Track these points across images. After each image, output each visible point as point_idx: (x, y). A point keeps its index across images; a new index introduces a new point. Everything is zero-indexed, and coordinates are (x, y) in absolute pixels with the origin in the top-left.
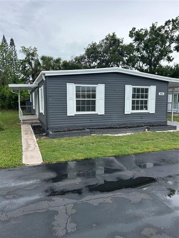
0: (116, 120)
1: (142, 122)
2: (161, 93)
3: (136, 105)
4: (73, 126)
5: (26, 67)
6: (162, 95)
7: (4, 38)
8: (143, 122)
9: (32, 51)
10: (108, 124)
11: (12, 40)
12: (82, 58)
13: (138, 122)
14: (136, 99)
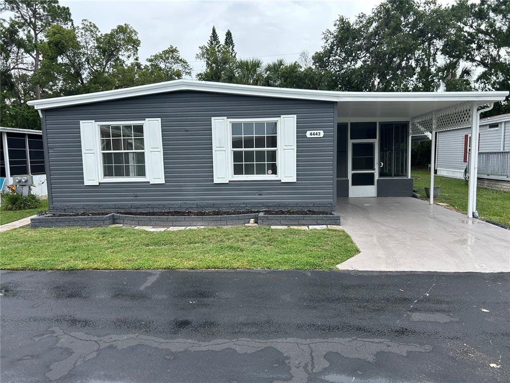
0: (191, 196)
1: (259, 203)
2: (313, 132)
3: (244, 163)
4: (96, 205)
6: (316, 136)
7: (214, 31)
8: (262, 203)
10: (173, 205)
11: (229, 34)
13: (249, 203)
14: (243, 149)
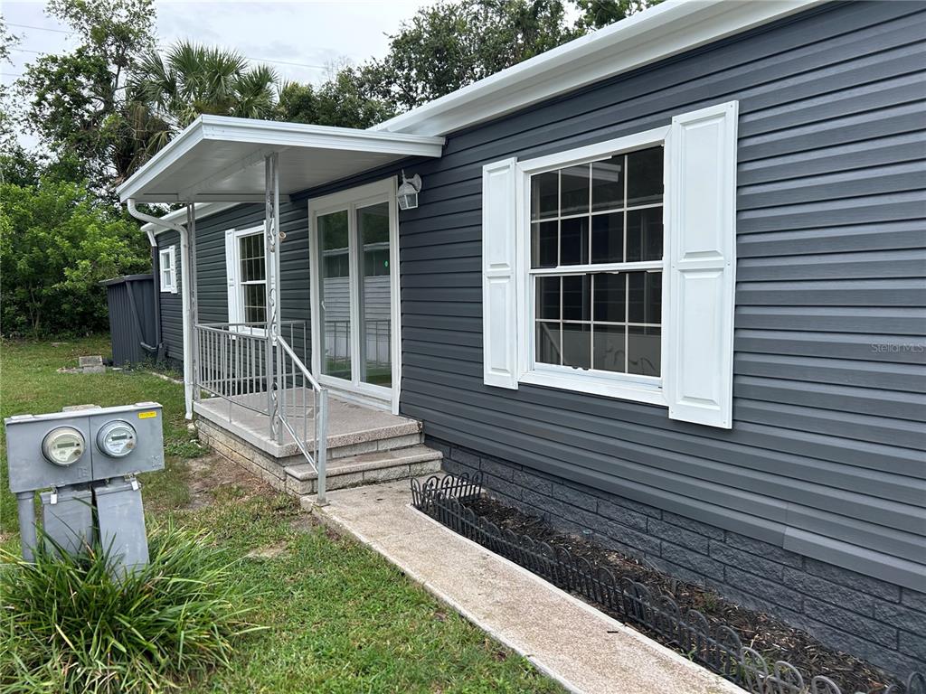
5: (80, 101)
9: (124, 12)
12: (376, 78)
